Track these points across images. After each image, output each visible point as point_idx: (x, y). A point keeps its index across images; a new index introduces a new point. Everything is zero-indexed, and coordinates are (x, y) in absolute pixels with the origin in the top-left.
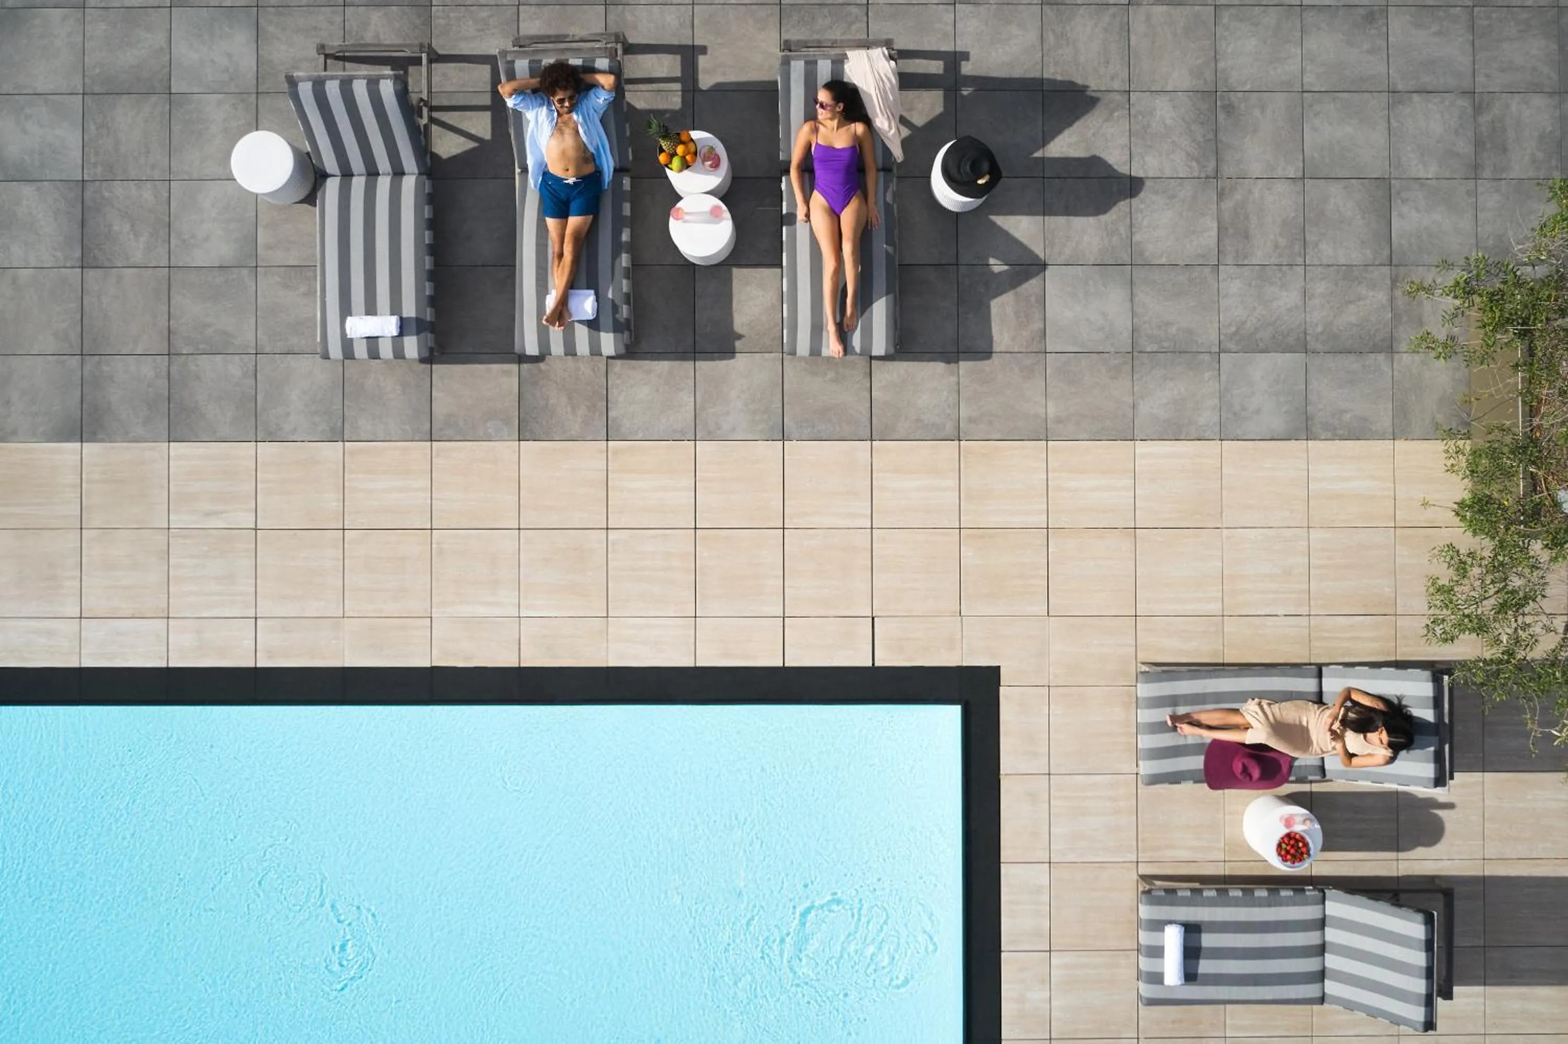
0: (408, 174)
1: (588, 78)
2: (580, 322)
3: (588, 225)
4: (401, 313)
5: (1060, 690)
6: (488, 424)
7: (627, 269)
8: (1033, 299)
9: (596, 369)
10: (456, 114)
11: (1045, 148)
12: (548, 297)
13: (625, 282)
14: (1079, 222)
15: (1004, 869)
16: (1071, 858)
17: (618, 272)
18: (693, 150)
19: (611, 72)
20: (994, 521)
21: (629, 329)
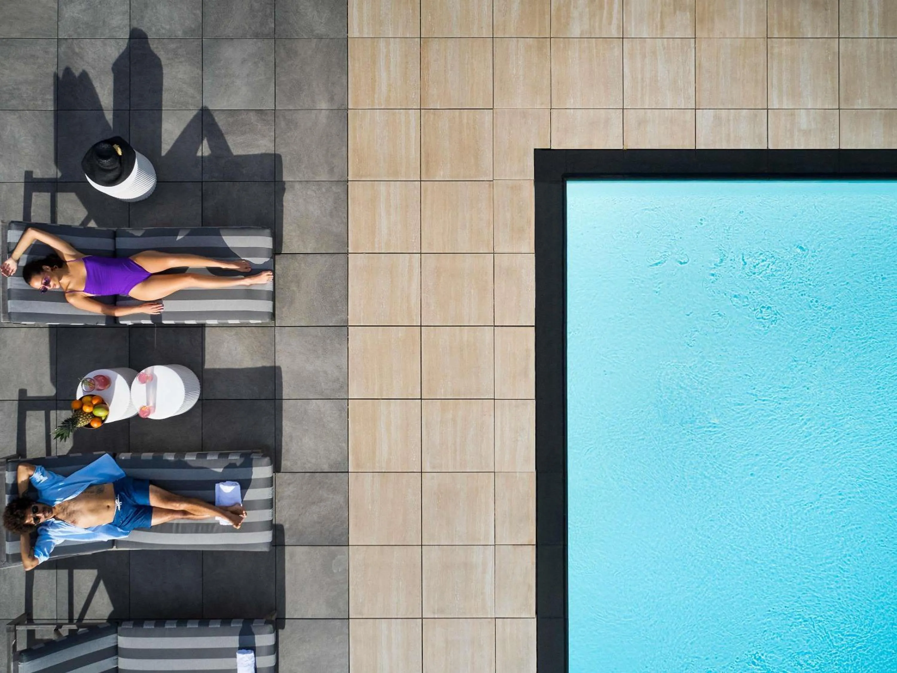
0: (117, 642)
1: (22, 490)
2: (243, 496)
3: (159, 489)
4: (236, 648)
5: (554, 100)
6: (335, 571)
7: (198, 456)
8: (231, 120)
9: (288, 482)
10: (76, 599)
11: (104, 109)
12: (221, 524)
13: (208, 458)
14: (167, 82)
15: (701, 146)
16: (692, 91)
17: (201, 463)
18: (89, 399)
19: (16, 470)
20: (414, 154)
21: (250, 454)
